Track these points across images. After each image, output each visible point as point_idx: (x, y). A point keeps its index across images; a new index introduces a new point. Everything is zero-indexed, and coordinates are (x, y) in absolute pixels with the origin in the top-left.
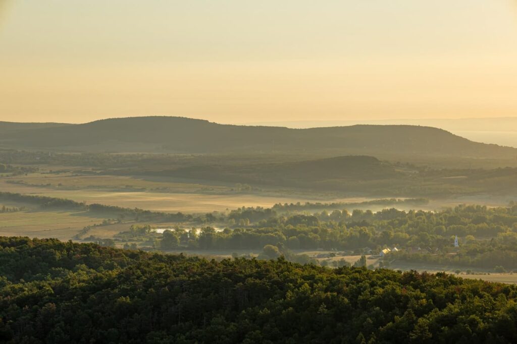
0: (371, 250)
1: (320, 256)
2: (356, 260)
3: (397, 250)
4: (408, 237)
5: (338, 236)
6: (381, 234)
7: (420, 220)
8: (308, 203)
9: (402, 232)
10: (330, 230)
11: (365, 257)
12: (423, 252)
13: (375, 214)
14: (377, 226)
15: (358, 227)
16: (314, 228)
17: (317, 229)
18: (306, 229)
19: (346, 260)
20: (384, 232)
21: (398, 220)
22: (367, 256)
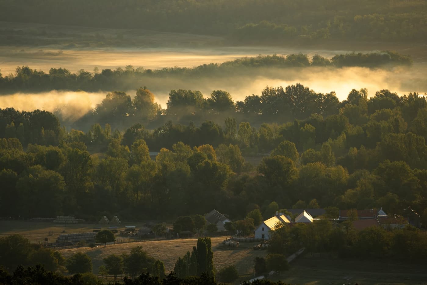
0: (227, 221)
1: (64, 242)
2: (182, 254)
3: (310, 219)
4: (345, 175)
5: (124, 174)
6: (261, 170)
7: (383, 124)
8: (26, 71)
9: (325, 160)
10: (96, 158)
11: (209, 242)
12: (393, 226)
13: (240, 104)
14: (247, 142)
15: (188, 147)
16: (45, 149)
17: (56, 153)
18: (21, 153)
19: (151, 254)
20: (268, 162)
21: (314, 122)
22: (215, 241)
